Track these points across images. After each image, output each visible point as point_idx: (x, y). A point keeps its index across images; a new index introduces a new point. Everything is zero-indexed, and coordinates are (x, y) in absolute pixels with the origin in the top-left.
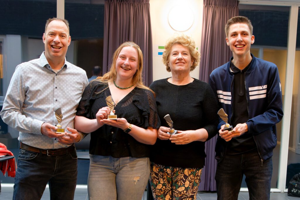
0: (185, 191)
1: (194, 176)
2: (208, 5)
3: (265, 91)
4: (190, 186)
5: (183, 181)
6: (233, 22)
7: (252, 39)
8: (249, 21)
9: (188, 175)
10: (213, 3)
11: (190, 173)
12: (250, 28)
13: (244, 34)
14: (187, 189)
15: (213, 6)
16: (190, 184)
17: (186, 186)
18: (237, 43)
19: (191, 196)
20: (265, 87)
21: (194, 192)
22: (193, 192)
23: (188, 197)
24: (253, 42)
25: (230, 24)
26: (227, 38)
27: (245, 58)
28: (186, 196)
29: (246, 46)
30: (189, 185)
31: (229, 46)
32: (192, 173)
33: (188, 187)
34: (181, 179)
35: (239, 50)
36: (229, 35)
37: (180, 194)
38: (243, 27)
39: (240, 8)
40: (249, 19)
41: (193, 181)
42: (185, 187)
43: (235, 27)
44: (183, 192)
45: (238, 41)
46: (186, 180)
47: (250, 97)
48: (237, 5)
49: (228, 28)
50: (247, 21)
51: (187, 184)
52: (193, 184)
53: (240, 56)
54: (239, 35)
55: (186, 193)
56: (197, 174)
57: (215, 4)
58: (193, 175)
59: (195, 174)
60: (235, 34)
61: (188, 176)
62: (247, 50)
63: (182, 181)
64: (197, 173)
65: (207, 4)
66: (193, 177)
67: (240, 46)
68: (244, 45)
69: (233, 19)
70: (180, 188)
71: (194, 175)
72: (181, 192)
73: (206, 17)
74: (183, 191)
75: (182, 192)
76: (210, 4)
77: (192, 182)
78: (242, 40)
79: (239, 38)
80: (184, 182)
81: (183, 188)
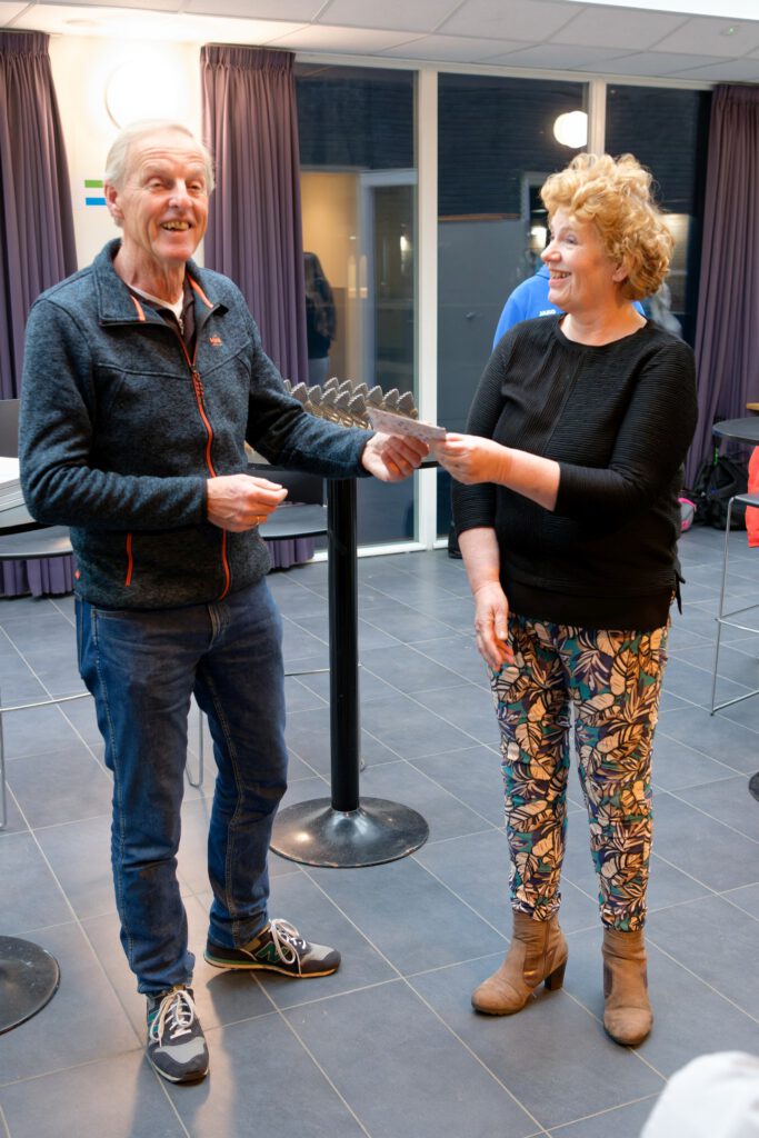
0: (616, 709)
1: (637, 656)
2: (214, 65)
4: (629, 690)
5: (602, 673)
9: (612, 654)
10: (228, 59)
11: (617, 646)
14: (620, 700)
15: (228, 66)
16: (629, 683)
17: (618, 690)
19: (639, 718)
21: (647, 703)
22: (643, 706)
23: (629, 725)
28: (622, 721)
30: (626, 687)
32: (624, 647)
33: (623, 695)
34: (594, 669)
37: (601, 718)
39: (296, 72)
41: (636, 670)
42: (611, 693)
44: (612, 712)
46: (610, 670)
48: (291, 66)
51: (618, 683)
52: (637, 680)
55: (621, 712)
56: (647, 646)
57: (233, 62)
58: (631, 652)
59: (639, 650)
61: (615, 657)
63: (597, 674)
64: (645, 644)
65: (211, 61)
66: (634, 659)
70: (596, 698)
71: (636, 652)
72: (603, 711)
73: (212, 96)
74: (610, 708)
75: (607, 712)
76: (218, 62)
77: (633, 674)
80: (608, 677)
81: (608, 700)
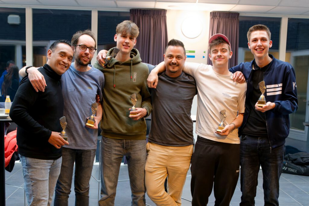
3: (280, 89)
6: (254, 29)
7: (270, 43)
8: (268, 29)
12: (268, 35)
13: (263, 39)
15: (218, 17)
18: (257, 48)
20: (281, 85)
24: (271, 46)
25: (251, 31)
26: (248, 43)
27: (263, 59)
29: (265, 50)
31: (250, 49)
35: (259, 53)
36: (251, 41)
38: (263, 34)
39: (240, 19)
40: (267, 27)
43: (256, 34)
45: (258, 46)
47: (267, 93)
48: (238, 17)
49: (250, 35)
50: (266, 29)
53: (260, 58)
54: (259, 41)
60: (255, 40)
62: (266, 53)
67: (260, 50)
68: (263, 49)
69: (254, 27)
73: (212, 26)
76: (215, 16)
78: (261, 45)
79: (259, 43)
